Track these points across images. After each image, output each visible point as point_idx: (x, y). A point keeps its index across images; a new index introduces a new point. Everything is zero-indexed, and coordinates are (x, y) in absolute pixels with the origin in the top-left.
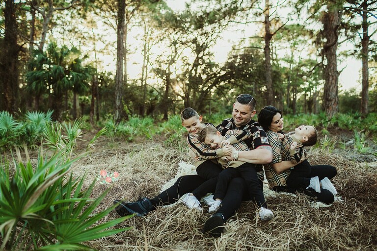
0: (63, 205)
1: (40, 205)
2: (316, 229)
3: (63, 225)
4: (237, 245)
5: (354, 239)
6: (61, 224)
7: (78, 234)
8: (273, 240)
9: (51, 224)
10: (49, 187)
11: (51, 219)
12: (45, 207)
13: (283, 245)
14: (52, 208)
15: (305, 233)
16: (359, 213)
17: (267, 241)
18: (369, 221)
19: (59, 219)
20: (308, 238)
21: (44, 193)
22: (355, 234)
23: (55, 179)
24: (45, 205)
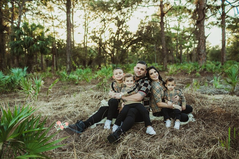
0: (29, 133)
1: (16, 134)
2: (176, 139)
3: (30, 144)
4: (128, 150)
5: (197, 144)
6: (28, 143)
7: (38, 148)
8: (150, 146)
9: (23, 143)
10: (21, 124)
11: (23, 141)
12: (20, 134)
13: (155, 149)
14: (24, 134)
15: (170, 141)
16: (203, 128)
17: (147, 147)
18: (208, 133)
19: (27, 140)
20: (171, 144)
21: (18, 127)
22: (198, 141)
23: (24, 119)
24: (19, 134)
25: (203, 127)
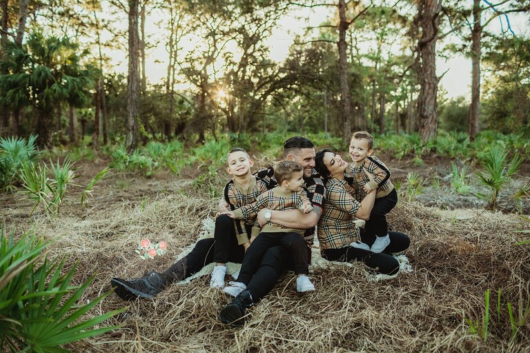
0: (35, 300)
1: (3, 301)
2: (369, 313)
3: (35, 325)
4: (263, 339)
5: (415, 325)
6: (32, 323)
7: (54, 335)
8: (312, 329)
9: (18, 325)
10: (15, 278)
11: (19, 319)
12: (11, 303)
13: (323, 336)
14: (20, 303)
15: (355, 318)
16: (430, 288)
17: (305, 330)
18: (441, 298)
19: (30, 316)
20: (358, 324)
21: (8, 284)
22: (419, 317)
23: (21, 268)
24: (9, 302)
25: (429, 286)
